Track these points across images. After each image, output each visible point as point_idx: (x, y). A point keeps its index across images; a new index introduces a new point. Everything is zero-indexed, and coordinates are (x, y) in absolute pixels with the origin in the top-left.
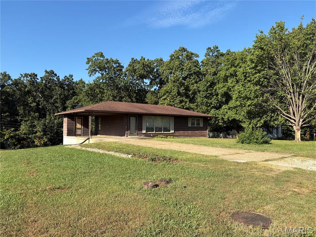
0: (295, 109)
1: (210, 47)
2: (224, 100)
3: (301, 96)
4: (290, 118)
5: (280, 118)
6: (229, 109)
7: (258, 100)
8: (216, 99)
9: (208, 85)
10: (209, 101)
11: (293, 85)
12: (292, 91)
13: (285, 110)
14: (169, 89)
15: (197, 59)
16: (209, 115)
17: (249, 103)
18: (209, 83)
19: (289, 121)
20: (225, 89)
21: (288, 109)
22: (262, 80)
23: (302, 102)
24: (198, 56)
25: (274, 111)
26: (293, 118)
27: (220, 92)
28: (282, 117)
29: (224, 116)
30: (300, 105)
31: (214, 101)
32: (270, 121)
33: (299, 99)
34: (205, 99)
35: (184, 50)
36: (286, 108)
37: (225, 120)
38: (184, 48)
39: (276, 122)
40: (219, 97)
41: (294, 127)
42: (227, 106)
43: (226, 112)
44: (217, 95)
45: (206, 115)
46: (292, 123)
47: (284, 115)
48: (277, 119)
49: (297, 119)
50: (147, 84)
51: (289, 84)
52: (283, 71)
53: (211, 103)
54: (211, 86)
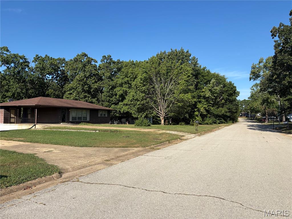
0: (161, 108)
1: (105, 55)
2: (121, 99)
3: (165, 100)
4: (159, 112)
5: (154, 112)
6: (124, 105)
7: (144, 102)
8: (115, 98)
9: (110, 88)
10: (111, 99)
11: (161, 95)
12: (160, 98)
13: (157, 108)
14: (75, 86)
15: (96, 64)
16: (110, 109)
17: (138, 103)
18: (111, 87)
19: (159, 114)
20: (121, 92)
21: (158, 107)
22: (146, 90)
23: (165, 104)
24: (97, 62)
25: (152, 108)
26: (160, 112)
27: (119, 93)
28: (155, 111)
29: (121, 109)
30: (164, 105)
31: (114, 99)
32: (149, 113)
33: (163, 102)
34: (108, 98)
35: (85, 55)
36: (157, 107)
37: (122, 112)
38: (85, 54)
39: (152, 114)
40: (118, 96)
41: (161, 117)
42: (122, 103)
43: (122, 107)
44: (116, 95)
45: (108, 108)
46: (160, 115)
47: (156, 110)
48: (153, 113)
49: (162, 113)
50: (49, 79)
51: (159, 94)
52: (156, 86)
53: (112, 101)
54: (111, 89)
